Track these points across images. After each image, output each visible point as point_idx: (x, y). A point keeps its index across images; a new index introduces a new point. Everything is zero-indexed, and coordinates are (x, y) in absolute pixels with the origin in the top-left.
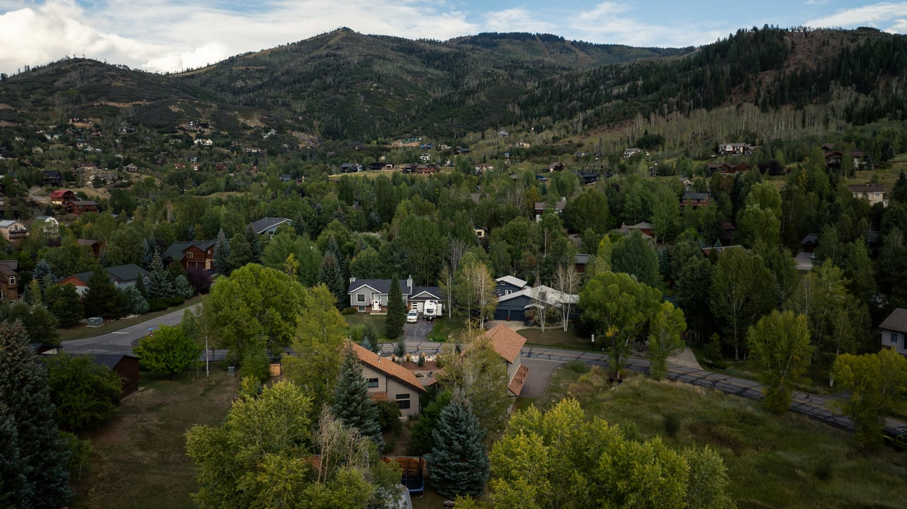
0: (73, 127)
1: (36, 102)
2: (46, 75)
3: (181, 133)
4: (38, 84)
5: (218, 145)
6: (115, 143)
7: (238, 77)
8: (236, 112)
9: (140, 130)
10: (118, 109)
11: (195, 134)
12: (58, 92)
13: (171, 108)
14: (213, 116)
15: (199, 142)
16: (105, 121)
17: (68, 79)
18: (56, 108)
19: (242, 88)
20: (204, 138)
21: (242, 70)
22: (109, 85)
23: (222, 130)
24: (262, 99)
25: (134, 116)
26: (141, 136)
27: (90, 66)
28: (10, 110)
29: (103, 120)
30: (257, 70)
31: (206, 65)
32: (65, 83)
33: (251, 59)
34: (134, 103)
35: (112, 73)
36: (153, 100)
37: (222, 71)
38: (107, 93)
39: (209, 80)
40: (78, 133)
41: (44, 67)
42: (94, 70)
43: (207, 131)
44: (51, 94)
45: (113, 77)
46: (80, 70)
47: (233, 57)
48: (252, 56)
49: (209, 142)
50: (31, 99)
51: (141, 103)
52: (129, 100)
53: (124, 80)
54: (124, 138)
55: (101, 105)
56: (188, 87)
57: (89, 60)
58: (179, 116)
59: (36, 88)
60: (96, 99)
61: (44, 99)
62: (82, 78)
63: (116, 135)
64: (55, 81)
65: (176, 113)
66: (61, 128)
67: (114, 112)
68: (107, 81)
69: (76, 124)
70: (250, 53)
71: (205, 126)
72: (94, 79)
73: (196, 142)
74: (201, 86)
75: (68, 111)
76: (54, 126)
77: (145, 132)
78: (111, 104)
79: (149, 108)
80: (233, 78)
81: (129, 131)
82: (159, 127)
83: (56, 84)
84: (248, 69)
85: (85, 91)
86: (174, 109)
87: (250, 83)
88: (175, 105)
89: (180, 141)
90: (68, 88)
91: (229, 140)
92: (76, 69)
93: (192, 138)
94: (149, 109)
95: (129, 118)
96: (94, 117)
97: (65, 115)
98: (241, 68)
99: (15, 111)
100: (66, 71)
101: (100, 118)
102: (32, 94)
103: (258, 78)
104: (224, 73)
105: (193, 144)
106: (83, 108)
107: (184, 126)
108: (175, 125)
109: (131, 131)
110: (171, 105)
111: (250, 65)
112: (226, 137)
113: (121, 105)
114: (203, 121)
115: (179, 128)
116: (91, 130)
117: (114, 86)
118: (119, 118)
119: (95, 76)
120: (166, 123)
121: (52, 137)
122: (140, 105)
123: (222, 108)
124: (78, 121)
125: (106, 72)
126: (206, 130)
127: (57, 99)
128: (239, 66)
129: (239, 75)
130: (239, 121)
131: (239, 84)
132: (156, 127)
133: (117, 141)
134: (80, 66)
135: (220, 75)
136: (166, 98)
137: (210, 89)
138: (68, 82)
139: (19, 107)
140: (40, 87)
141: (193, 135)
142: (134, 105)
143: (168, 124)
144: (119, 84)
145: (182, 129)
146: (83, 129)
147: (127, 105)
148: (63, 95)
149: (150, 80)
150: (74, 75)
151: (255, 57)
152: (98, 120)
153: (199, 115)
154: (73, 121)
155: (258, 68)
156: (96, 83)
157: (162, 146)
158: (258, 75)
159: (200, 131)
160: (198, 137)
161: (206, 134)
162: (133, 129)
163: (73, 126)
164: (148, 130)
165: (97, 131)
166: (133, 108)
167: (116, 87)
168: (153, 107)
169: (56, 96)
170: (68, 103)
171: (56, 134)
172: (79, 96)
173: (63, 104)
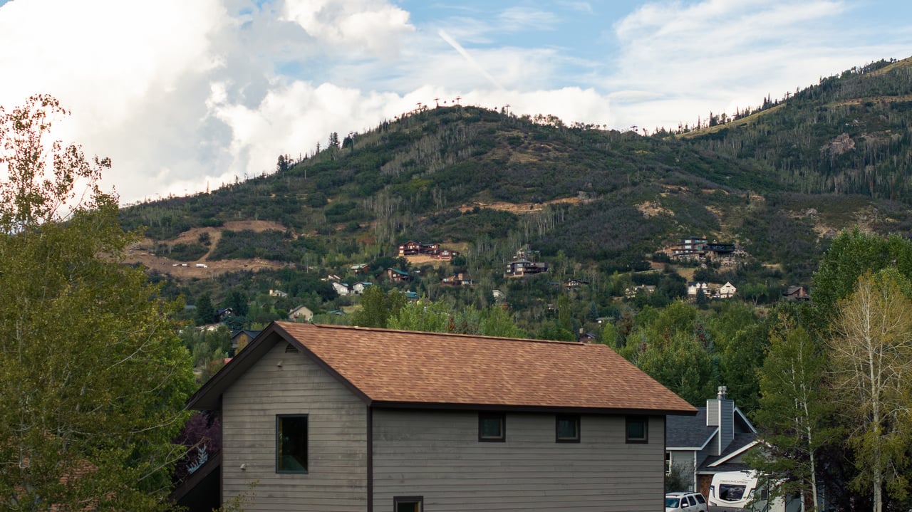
0: (404, 265)
3: (657, 268)
4: (346, 173)
5: (748, 298)
6: (491, 300)
7: (841, 126)
8: (812, 211)
9: (556, 265)
10: (515, 218)
11: (692, 270)
12: (388, 187)
13: (641, 209)
14: (749, 223)
15: (700, 291)
16: (480, 249)
17: (413, 154)
18: (375, 225)
19: (848, 155)
20: (714, 281)
21: (852, 108)
22: (501, 163)
23: (770, 259)
24: (893, 178)
25: (548, 234)
26: (557, 281)
28: (277, 233)
29: (476, 246)
30: (894, 106)
31: (761, 104)
32: (405, 165)
33: (880, 78)
34: (554, 202)
35: (515, 133)
36: (600, 193)
37: (800, 114)
39: (762, 141)
40: (412, 279)
41: (369, 134)
42: (472, 131)
43: (727, 263)
44: (372, 192)
45: (514, 142)
46: (443, 133)
47: (833, 79)
48: (885, 70)
49: (727, 290)
50: (328, 208)
51: (573, 201)
52: (543, 193)
53: (540, 149)
54: (516, 288)
55: (477, 210)
56: (702, 159)
58: (659, 228)
59: (342, 182)
60: (464, 198)
61: (353, 205)
62: (443, 152)
63: (499, 281)
65: (652, 219)
66: (376, 269)
67: (503, 227)
68: (499, 153)
69: (413, 260)
70: (882, 64)
71: (725, 250)
72: (470, 150)
73: (692, 290)
74: (739, 157)
75: (398, 231)
76: (362, 266)
77: (570, 271)
78: (501, 207)
79: (585, 212)
80: (826, 132)
81: (531, 270)
82: (605, 256)
83: (386, 169)
84: (869, 104)
85: (442, 181)
86: (650, 210)
87: (870, 140)
88: (651, 200)
89: (651, 289)
90: (410, 177)
91: (783, 283)
92: (435, 132)
93: (685, 280)
94: (589, 213)
95: (536, 238)
96: (457, 241)
97: (392, 239)
98: (849, 103)
99: (288, 236)
101: (469, 240)
102: (332, 195)
103: (894, 127)
105: (683, 293)
106: (434, 221)
107: (668, 252)
108: (647, 250)
109: (535, 270)
110: (642, 201)
111: (875, 93)
112: (777, 275)
113: (525, 209)
114: (720, 237)
115: (655, 259)
116: (442, 272)
117: (514, 165)
118: (513, 239)
119: (473, 143)
120: (622, 246)
121: (350, 288)
122: (566, 206)
123: (774, 203)
124: (417, 252)
126: (725, 261)
127: (382, 203)
128: (845, 99)
129: (842, 122)
130: (816, 235)
131: (842, 144)
132: (596, 258)
133: (496, 294)
134: (446, 122)
135: (792, 125)
136: (635, 184)
137: (762, 164)
138: (412, 162)
139: (298, 226)
140: (351, 179)
141: (688, 274)
142: (553, 208)
143: (629, 248)
144: (524, 158)
145: (664, 259)
146: (425, 269)
147: (537, 208)
148: (394, 193)
149: (608, 147)
150: (428, 144)
151: (892, 73)
152: (464, 249)
153: (712, 224)
154: (407, 252)
155: (897, 100)
156: (472, 159)
157: (604, 304)
158: (894, 118)
159: (708, 262)
160: (699, 278)
161: (722, 270)
162: (541, 265)
163: (403, 261)
164: (577, 266)
165: (456, 273)
166: (550, 214)
167: (516, 166)
168: (600, 207)
169: (380, 195)
170: (402, 212)
171: (360, 281)
172: (429, 193)
173: (391, 215)
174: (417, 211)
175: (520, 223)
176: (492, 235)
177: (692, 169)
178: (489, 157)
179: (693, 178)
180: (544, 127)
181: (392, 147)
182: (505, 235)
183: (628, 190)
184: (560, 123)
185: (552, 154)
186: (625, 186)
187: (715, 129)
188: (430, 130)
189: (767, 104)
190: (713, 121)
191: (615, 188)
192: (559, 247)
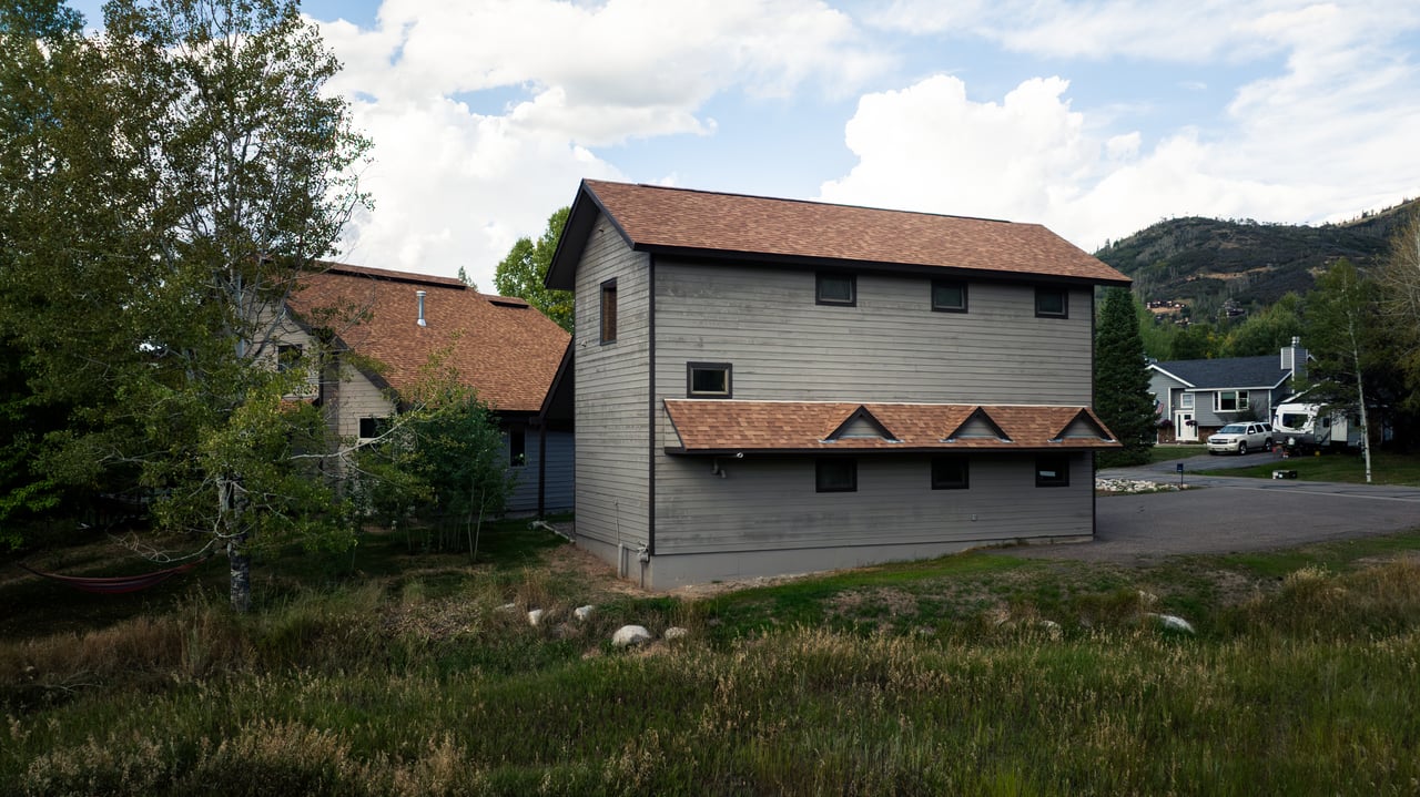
2: (1130, 246)
9: (1251, 309)
10: (1224, 282)
12: (1141, 268)
13: (1311, 271)
16: (1200, 302)
17: (1157, 248)
22: (1215, 249)
25: (1245, 291)
27: (1193, 226)
29: (1197, 300)
32: (1152, 254)
34: (1250, 271)
35: (1224, 231)
36: (1281, 264)
38: (1212, 261)
41: (1129, 238)
42: (1196, 231)
45: (1224, 236)
46: (1177, 234)
51: (1263, 269)
52: (1243, 266)
53: (1241, 239)
55: (1198, 279)
56: (1356, 239)
57: (1193, 219)
60: (1190, 272)
62: (1176, 245)
64: (1138, 254)
65: (1318, 278)
67: (1216, 288)
68: (1213, 244)
69: (1156, 310)
72: (1194, 243)
74: (1382, 235)
75: (1147, 294)
78: (1214, 276)
79: (1270, 276)
81: (1234, 313)
83: (1140, 258)
85: (1177, 263)
86: (1316, 272)
88: (1317, 266)
90: (1155, 262)
92: (1171, 234)
94: (1273, 277)
95: (1238, 293)
96: (1184, 298)
97: (1143, 299)
100: (1155, 239)
101: (1193, 297)
106: (1170, 286)
109: (1237, 313)
110: (1311, 267)
113: (1229, 276)
116: (1175, 317)
118: (1222, 295)
119: (1196, 238)
122: (1259, 273)
124: (1158, 306)
125: (1212, 232)
134: (1178, 227)
136: (1306, 257)
138: (1156, 253)
142: (1249, 274)
144: (1230, 246)
146: (1164, 315)
147: (1239, 275)
148: (1146, 271)
149: (1288, 235)
152: (1189, 303)
154: (1152, 306)
156: (1196, 249)
162: (1240, 310)
163: (1149, 312)
165: (1184, 317)
166: (1247, 278)
167: (1224, 251)
168: (1281, 272)
169: (1136, 273)
170: (1150, 282)
172: (1167, 270)
173: (1142, 285)
174: (1159, 281)
175: (1227, 286)
176: (1208, 293)
177: (1349, 245)
178: (1207, 246)
179: (1348, 251)
180: (1244, 226)
181: (1143, 245)
182: (1217, 293)
183: (1301, 261)
184: (1255, 223)
185: (1249, 242)
186: (1299, 258)
187: (1365, 220)
188: (1169, 233)
189: (1406, 202)
190: (1365, 215)
191: (1292, 260)
192: (1253, 298)
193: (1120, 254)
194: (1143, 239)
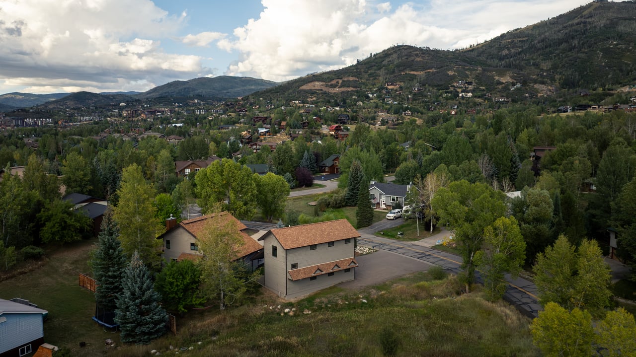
0: (387, 89)
1: (371, 74)
2: (380, 57)
3: (452, 89)
4: (374, 64)
5: (475, 97)
6: (408, 98)
7: (505, 47)
8: (494, 73)
9: (426, 88)
10: (416, 75)
11: (461, 89)
12: (384, 68)
13: (448, 73)
14: (477, 76)
15: (463, 95)
16: (406, 84)
17: (390, 59)
18: (380, 78)
19: (506, 55)
20: (466, 92)
21: (508, 42)
22: (413, 61)
23: (482, 86)
24: (518, 62)
25: (424, 80)
26: (425, 93)
27: (405, 49)
28: (356, 80)
30: (520, 41)
31: (484, 41)
32: (388, 62)
33: (517, 33)
34: (426, 71)
35: (417, 52)
36: (438, 68)
37: (494, 44)
38: (411, 66)
39: (483, 52)
40: (388, 92)
41: (380, 53)
42: (406, 52)
43: (471, 87)
44: (380, 69)
45: (417, 55)
46: (399, 52)
47: (504, 34)
48: (518, 31)
49: (470, 95)
50: (369, 73)
51: (431, 71)
52: (424, 69)
53: (423, 57)
54: (415, 95)
55: (406, 74)
56: (467, 57)
57: (405, 46)
58: (453, 78)
59: (372, 66)
60: (403, 71)
61: (375, 73)
62: (398, 58)
63: (411, 93)
64: (383, 61)
65: (451, 76)
66: (380, 90)
67: (413, 78)
68: (413, 58)
69: (389, 87)
70: (518, 29)
71: (470, 83)
72: (405, 57)
73: (460, 95)
74: (477, 56)
75: (386, 79)
76: (376, 89)
77: (429, 90)
78: (412, 73)
79: (434, 74)
80: (501, 49)
81: (419, 90)
82: (438, 86)
83: (384, 63)
84: (513, 41)
85: (398, 66)
86: (450, 73)
87: (513, 51)
88: (451, 70)
89: (450, 95)
90: (389, 65)
91: (485, 92)
92: (396, 52)
93: (458, 92)
94: (435, 74)
95: (421, 81)
96: (400, 82)
97: (384, 82)
98: (508, 41)
99: (358, 81)
100: (390, 54)
101: (404, 82)
102: (370, 70)
103: (520, 47)
104: (494, 46)
105: (458, 96)
106: (395, 77)
107: (455, 84)
108: (449, 84)
109: (420, 90)
110: (449, 71)
111: (515, 38)
112: (484, 90)
113: (418, 73)
114: (469, 80)
115: (451, 86)
116: (396, 90)
117: (416, 61)
118: (415, 81)
119: (406, 55)
120: (443, 83)
121: (373, 95)
122: (429, 72)
123: (484, 70)
124: (390, 85)
125: (413, 53)
126: (470, 86)
127: (382, 72)
128: (507, 39)
129: (505, 46)
130: (495, 79)
131: (505, 52)
132: (436, 86)
133: (409, 96)
134: (399, 50)
135: (492, 47)
136: (447, 66)
137: (482, 58)
138: (390, 61)
139: (361, 78)
140: (375, 66)
141: (460, 90)
142: (426, 73)
143: (445, 84)
144: (419, 59)
145: (454, 86)
146: (392, 89)
147: (422, 73)
148: (386, 69)
149: (441, 55)
150: (395, 56)
151: (520, 32)
152: (402, 84)
153: (467, 76)
154: (388, 85)
155: (521, 39)
156: (406, 60)
157: (437, 99)
158: (520, 44)
159: (465, 87)
160: (463, 92)
161: (469, 89)
162: (422, 88)
163: (386, 88)
164: (431, 89)
165: (400, 90)
166: (425, 74)
167: (417, 62)
168: (437, 72)
169: (382, 70)
170: (387, 74)
171: (375, 93)
172: (394, 69)
173: (384, 75)
174: (391, 74)
175: (417, 77)
176: (409, 80)
177: (464, 61)
178: (410, 59)
179: (463, 63)
180: (425, 50)
181: (385, 57)
182: (413, 80)
183: (445, 68)
184: (429, 48)
185: (426, 58)
186: (445, 66)
187: (471, 49)
188: (395, 52)
189: (486, 42)
190: (471, 46)
191: (442, 67)
192: (427, 83)
193: (376, 61)
194: (386, 54)
